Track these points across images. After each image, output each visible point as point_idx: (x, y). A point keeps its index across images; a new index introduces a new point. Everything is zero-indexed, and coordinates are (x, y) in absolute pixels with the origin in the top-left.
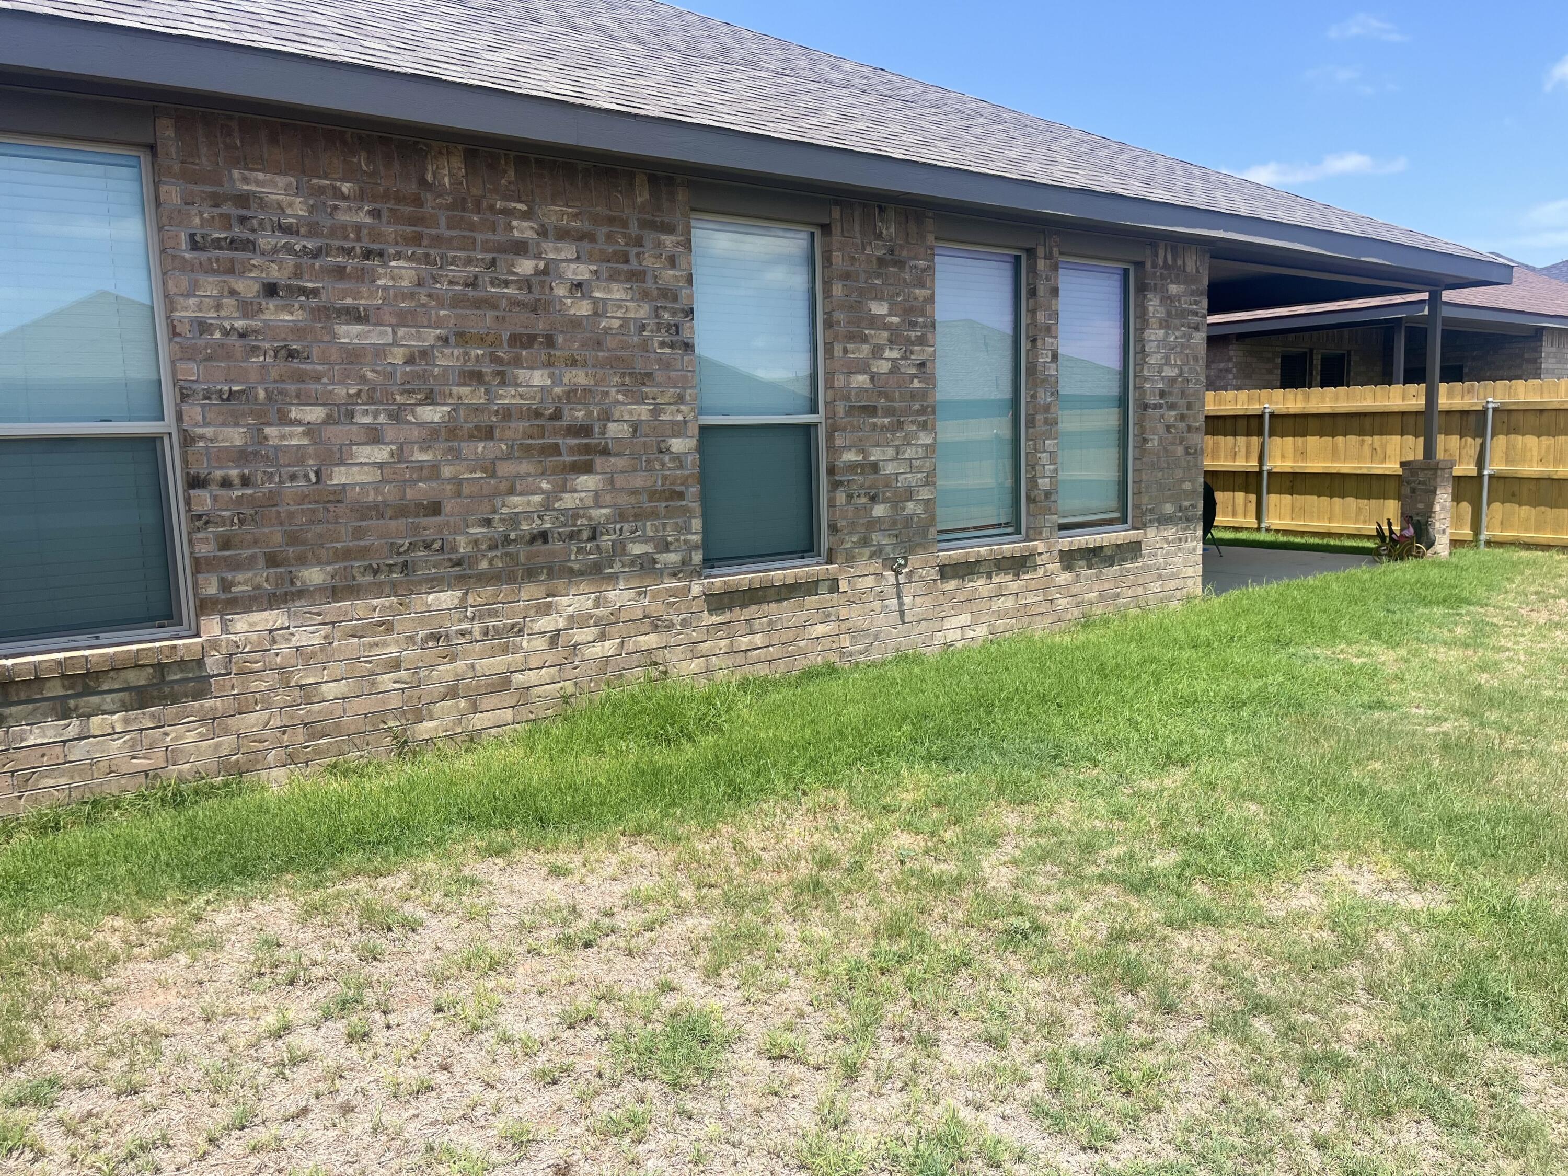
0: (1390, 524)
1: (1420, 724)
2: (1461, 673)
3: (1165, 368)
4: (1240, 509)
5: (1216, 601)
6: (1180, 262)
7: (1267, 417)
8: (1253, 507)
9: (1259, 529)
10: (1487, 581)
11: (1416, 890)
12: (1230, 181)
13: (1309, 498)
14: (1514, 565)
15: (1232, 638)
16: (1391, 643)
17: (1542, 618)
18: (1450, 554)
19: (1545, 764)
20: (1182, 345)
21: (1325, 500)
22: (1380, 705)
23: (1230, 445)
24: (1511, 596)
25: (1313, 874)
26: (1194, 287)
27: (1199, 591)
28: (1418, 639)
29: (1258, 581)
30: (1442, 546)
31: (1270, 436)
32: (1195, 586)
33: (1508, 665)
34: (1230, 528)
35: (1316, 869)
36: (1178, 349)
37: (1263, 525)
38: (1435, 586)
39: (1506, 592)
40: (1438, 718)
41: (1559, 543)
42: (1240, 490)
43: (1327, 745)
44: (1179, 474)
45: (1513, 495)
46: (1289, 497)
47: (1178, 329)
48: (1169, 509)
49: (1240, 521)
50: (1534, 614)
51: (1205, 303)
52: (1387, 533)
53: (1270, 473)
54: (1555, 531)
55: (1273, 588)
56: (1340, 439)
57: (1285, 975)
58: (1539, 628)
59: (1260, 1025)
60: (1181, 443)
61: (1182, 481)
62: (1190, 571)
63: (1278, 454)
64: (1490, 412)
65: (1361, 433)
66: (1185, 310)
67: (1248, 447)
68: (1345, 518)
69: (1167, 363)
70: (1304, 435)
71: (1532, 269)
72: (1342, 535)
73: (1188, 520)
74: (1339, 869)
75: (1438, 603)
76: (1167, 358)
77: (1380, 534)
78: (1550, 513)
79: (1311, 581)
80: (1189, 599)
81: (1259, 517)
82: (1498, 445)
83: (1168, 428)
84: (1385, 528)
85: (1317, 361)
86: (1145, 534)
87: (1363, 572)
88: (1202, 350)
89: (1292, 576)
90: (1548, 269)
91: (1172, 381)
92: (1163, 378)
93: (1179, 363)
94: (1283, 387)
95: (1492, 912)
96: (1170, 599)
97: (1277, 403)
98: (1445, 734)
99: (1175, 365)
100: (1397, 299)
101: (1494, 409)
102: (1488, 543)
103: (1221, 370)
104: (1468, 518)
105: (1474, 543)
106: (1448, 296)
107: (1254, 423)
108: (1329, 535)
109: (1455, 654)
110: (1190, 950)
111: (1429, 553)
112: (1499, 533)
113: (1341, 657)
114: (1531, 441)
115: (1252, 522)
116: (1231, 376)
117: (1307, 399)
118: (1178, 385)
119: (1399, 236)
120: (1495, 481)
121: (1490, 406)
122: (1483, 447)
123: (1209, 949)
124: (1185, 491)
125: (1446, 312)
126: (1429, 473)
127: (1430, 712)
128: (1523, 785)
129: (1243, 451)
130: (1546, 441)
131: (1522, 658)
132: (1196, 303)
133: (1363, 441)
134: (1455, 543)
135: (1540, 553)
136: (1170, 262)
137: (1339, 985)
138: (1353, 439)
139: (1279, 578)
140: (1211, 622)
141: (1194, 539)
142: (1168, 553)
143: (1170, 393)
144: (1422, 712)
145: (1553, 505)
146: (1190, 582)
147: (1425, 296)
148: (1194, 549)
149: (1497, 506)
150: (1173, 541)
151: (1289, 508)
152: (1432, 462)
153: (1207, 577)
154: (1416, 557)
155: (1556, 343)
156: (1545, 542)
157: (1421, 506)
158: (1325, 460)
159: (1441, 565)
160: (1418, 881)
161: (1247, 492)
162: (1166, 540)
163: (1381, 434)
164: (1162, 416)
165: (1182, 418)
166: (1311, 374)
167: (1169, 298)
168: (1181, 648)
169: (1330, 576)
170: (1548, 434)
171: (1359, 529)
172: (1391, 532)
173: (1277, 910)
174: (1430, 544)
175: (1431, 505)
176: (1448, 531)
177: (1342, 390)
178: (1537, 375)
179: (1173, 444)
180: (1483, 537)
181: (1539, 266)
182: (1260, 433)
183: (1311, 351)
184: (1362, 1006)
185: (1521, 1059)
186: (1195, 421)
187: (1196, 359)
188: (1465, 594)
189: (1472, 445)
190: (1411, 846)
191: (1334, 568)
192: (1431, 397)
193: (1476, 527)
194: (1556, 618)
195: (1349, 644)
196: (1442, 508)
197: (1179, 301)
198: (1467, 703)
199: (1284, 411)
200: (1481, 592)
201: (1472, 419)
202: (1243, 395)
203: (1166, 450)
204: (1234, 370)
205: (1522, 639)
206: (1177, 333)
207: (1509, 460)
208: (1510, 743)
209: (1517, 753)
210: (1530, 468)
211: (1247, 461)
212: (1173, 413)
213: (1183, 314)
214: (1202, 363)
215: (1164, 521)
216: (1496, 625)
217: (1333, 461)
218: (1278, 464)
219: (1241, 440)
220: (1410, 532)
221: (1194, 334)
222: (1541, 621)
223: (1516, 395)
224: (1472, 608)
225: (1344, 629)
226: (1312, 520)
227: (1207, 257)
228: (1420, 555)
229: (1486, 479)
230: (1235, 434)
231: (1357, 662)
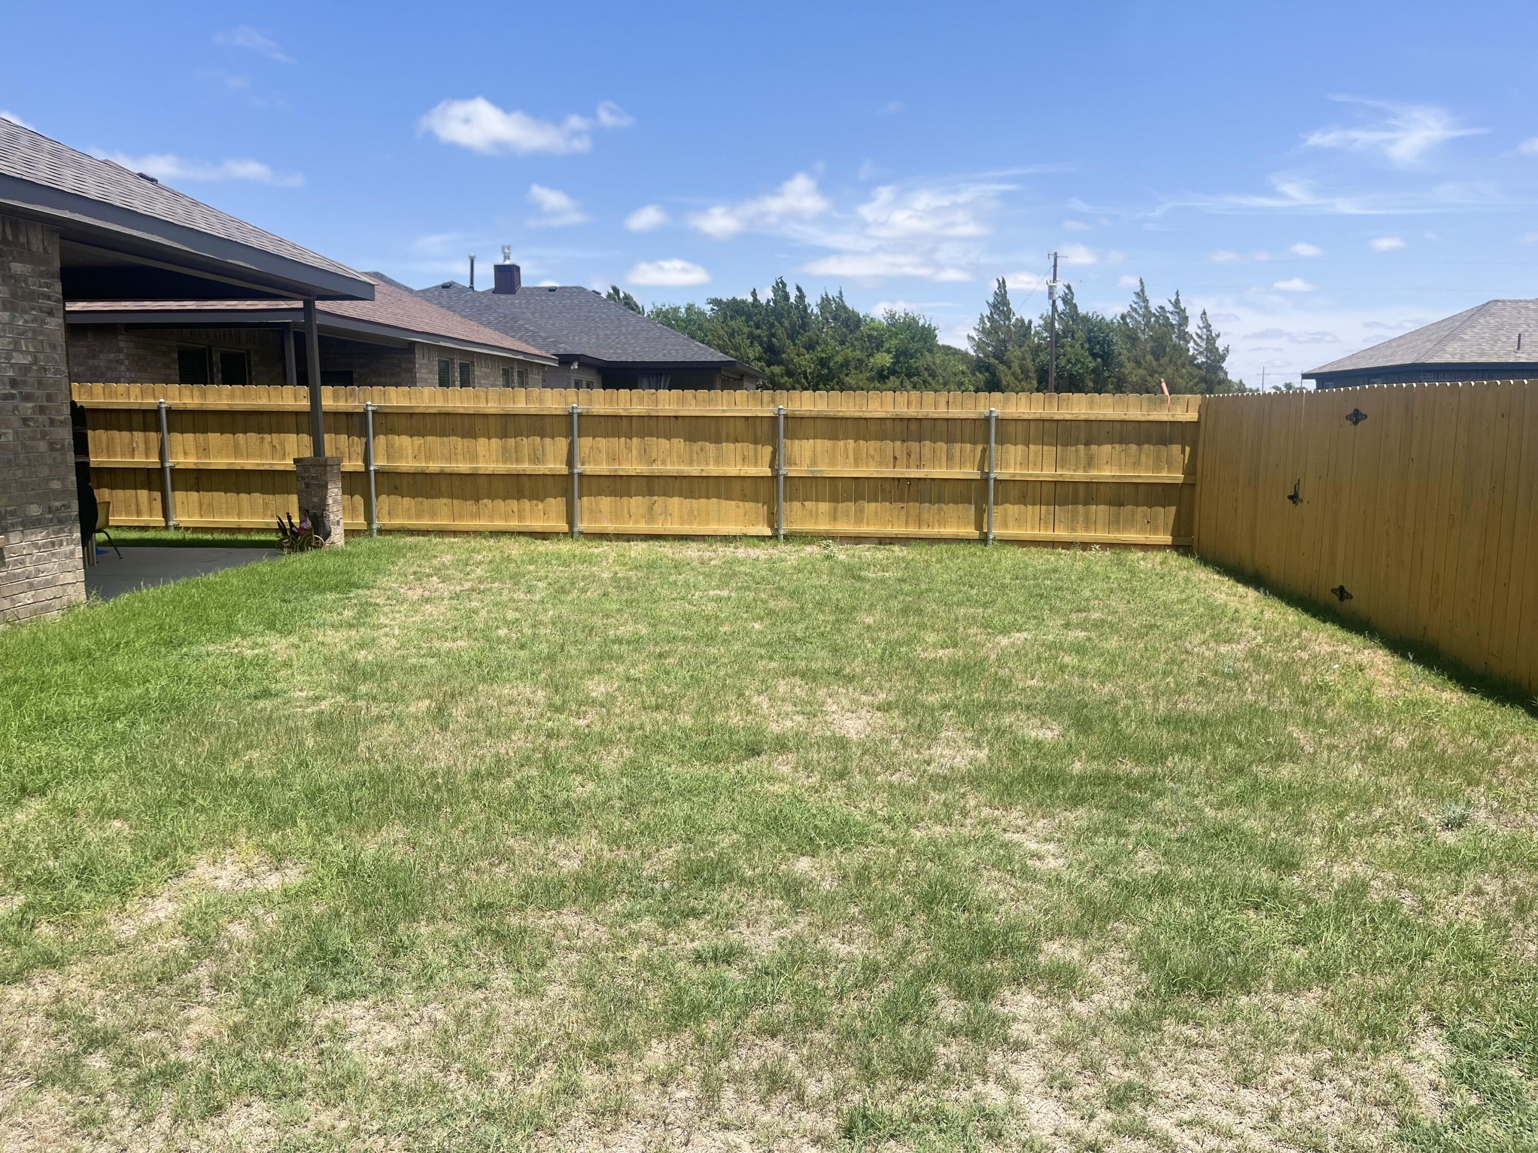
0: (289, 518)
1: (301, 706)
2: (342, 653)
3: (14, 354)
4: (144, 507)
5: (102, 608)
6: (22, 239)
7: (164, 412)
8: (158, 505)
9: (167, 528)
10: (374, 566)
11: (277, 869)
12: (86, 161)
13: (216, 494)
14: (399, 549)
15: (118, 645)
16: (286, 632)
17: (415, 595)
18: (346, 543)
19: (401, 725)
20: (34, 331)
21: (232, 496)
22: (266, 693)
23: (127, 441)
24: (394, 578)
25: (175, 880)
26: (42, 268)
27: (83, 597)
28: (309, 625)
29: (153, 581)
30: (337, 536)
31: (169, 432)
32: (78, 593)
33: (384, 640)
34: (135, 528)
35: (178, 875)
36: (30, 335)
37: (171, 523)
38: (328, 573)
39: (390, 575)
40: (317, 698)
41: (436, 528)
42: (142, 488)
43: (208, 743)
44: (44, 472)
45: (396, 488)
46: (195, 494)
47: (27, 313)
48: (34, 510)
49: (145, 519)
50: (410, 593)
51: (58, 287)
52: (288, 527)
53: (173, 470)
54: (432, 518)
55: (170, 589)
56: (241, 436)
57: (129, 998)
58: (413, 604)
59: (97, 1062)
60: (43, 438)
61: (48, 479)
62: (70, 578)
63: (180, 449)
64: (370, 414)
65: (260, 430)
66: (33, 292)
67: (147, 443)
68: (253, 513)
69: (17, 349)
70: (205, 431)
71: (410, 291)
72: (252, 529)
73: (61, 522)
74: (203, 869)
75: (331, 590)
76: (16, 343)
77: (281, 528)
78: (427, 503)
79: (211, 577)
80: (71, 607)
81: (166, 515)
82: (380, 443)
83: (25, 421)
84: (285, 521)
85: (216, 358)
86: (7, 539)
87: (264, 566)
88: (60, 338)
89: (190, 574)
90: (423, 291)
91: (25, 369)
92: (12, 365)
93: (31, 349)
94: (182, 381)
95: (341, 872)
96: (47, 609)
97: (173, 398)
98: (321, 713)
99: (28, 352)
100: (283, 305)
101: (374, 412)
102: (380, 531)
103: (111, 361)
104: (361, 509)
105: (368, 532)
106: (320, 305)
107: (151, 419)
108: (240, 530)
109: (344, 633)
110: (23, 1003)
111: (327, 543)
112: (387, 522)
113: (236, 650)
114: (405, 440)
115: (159, 520)
116: (123, 368)
117: (204, 395)
118: (33, 374)
119: (267, 243)
120: (380, 476)
121: (370, 408)
122: (367, 444)
123: (45, 993)
124: (54, 490)
125: (319, 320)
126: (320, 469)
127: (311, 693)
128: (383, 749)
129: (142, 446)
130: (418, 441)
131: (397, 633)
132: (47, 285)
133: (263, 438)
134: (350, 533)
135: (421, 538)
136: (10, 238)
137: (185, 991)
138: (253, 437)
139: (176, 578)
140: (95, 630)
141: (72, 541)
142: (39, 560)
143: (25, 383)
144: (304, 694)
145: (428, 496)
146: (70, 590)
147: (299, 304)
148: (72, 553)
149: (383, 497)
150: (44, 546)
151: (196, 504)
152: (322, 459)
153: (91, 582)
154: (315, 547)
155: (426, 356)
156: (425, 528)
157: (315, 500)
158: (228, 457)
159: (336, 554)
160: (278, 860)
161: (150, 490)
162: (35, 545)
163: (279, 432)
164: (16, 408)
165: (42, 410)
166: (211, 371)
167: (11, 277)
168: (56, 662)
169: (230, 571)
170: (419, 435)
171: (267, 524)
172: (291, 524)
173: (126, 930)
174: (327, 535)
175: (324, 499)
176: (342, 522)
177: (238, 388)
178: (412, 383)
179: (33, 438)
180: (375, 527)
181: (417, 287)
182: (158, 429)
183: (210, 347)
184: (207, 1004)
185: (351, 1007)
186: (58, 412)
187: (54, 347)
188: (355, 579)
189: (358, 443)
190: (276, 826)
191: (236, 564)
192: (315, 398)
193: (369, 518)
194: (427, 594)
195: (244, 637)
196: (335, 501)
197: (26, 281)
198: (346, 680)
199: (182, 407)
200: (368, 576)
201: (356, 420)
202: (135, 388)
203: (24, 446)
204: (126, 362)
205: (398, 616)
206: (26, 317)
207: (389, 457)
208: (375, 711)
209: (380, 719)
210: (407, 464)
211: (147, 457)
212: (30, 405)
213: (32, 296)
214: (60, 352)
215: (29, 524)
216: (378, 605)
217: (236, 458)
218: (181, 460)
219: (139, 436)
220: (308, 524)
221: (48, 319)
222: (416, 597)
223: (390, 400)
224: (360, 592)
225: (240, 623)
226: (221, 514)
227: (56, 238)
228: (318, 546)
229: (373, 474)
230: (130, 429)
231: (249, 653)
